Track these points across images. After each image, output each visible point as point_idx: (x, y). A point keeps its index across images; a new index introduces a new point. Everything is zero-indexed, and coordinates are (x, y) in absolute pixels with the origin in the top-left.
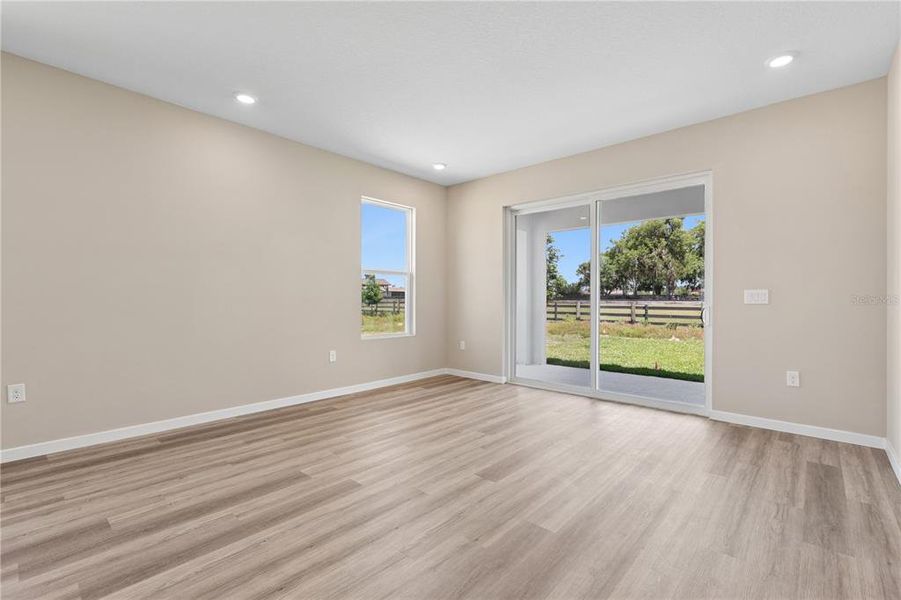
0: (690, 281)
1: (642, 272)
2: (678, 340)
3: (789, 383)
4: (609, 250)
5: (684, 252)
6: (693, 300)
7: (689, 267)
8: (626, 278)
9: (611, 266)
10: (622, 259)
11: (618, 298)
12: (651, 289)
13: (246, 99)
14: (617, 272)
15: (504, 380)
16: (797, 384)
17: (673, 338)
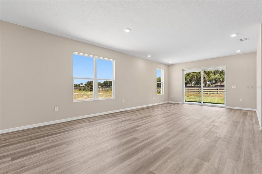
0: (211, 82)
1: (197, 79)
2: (212, 97)
3: (240, 101)
4: (187, 73)
5: (210, 74)
6: (212, 87)
7: (211, 78)
8: (192, 81)
9: (188, 78)
10: (191, 76)
11: (189, 87)
12: (199, 84)
13: (149, 56)
14: (189, 79)
15: (182, 103)
16: (241, 101)
17: (211, 97)
